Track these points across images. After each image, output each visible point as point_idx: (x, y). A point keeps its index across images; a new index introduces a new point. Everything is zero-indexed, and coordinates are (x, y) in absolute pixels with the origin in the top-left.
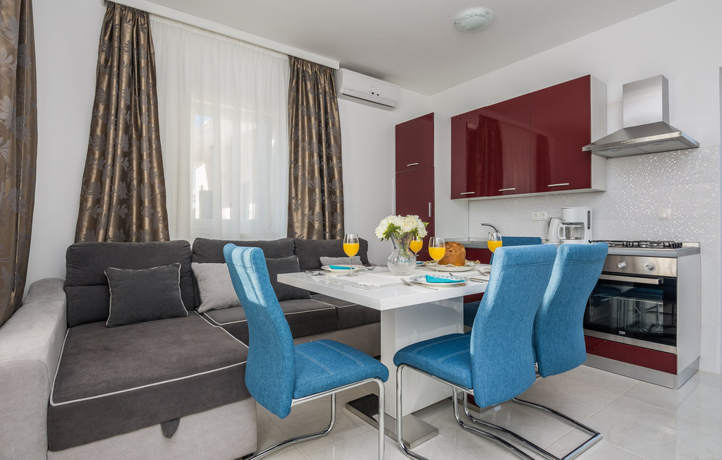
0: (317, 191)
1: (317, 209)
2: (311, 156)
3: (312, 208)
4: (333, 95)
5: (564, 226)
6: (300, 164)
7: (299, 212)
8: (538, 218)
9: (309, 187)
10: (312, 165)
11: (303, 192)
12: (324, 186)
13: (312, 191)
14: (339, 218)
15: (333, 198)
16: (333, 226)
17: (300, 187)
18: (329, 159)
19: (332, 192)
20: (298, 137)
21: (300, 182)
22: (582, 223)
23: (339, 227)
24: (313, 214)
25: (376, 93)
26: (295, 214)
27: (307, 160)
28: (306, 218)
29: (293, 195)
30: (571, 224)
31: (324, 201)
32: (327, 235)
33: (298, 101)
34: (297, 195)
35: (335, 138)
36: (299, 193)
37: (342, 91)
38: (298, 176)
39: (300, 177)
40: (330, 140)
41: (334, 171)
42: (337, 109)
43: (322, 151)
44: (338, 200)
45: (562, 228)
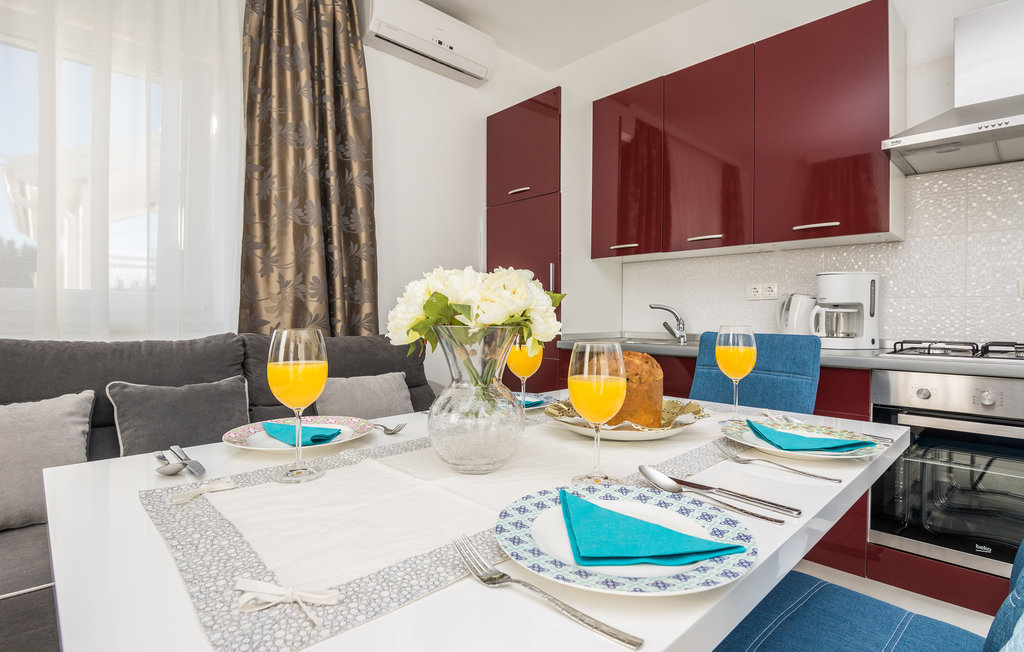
0: (315, 233)
1: (315, 269)
2: (300, 155)
3: (301, 267)
4: (354, 32)
5: (823, 311)
6: (275, 169)
7: (274, 277)
8: (760, 295)
9: (295, 224)
10: (301, 176)
11: (282, 233)
12: (330, 223)
13: (301, 232)
14: (366, 292)
15: (354, 248)
16: (353, 308)
17: (275, 221)
18: (343, 166)
19: (349, 238)
20: (270, 113)
21: (274, 210)
22: (859, 306)
23: (366, 308)
24: (304, 281)
25: (447, 43)
26: (260, 281)
27: (291, 165)
28: (289, 290)
29: (258, 239)
30: (836, 306)
31: (332, 254)
32: (339, 327)
33: (270, 35)
34: (266, 239)
35: (357, 122)
36: (273, 236)
37: (373, 26)
38: (269, 197)
39: (273, 201)
40: (345, 126)
41: (353, 193)
42: (362, 63)
43: (327, 148)
44: (364, 254)
45: (817, 316)
